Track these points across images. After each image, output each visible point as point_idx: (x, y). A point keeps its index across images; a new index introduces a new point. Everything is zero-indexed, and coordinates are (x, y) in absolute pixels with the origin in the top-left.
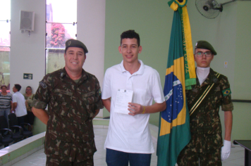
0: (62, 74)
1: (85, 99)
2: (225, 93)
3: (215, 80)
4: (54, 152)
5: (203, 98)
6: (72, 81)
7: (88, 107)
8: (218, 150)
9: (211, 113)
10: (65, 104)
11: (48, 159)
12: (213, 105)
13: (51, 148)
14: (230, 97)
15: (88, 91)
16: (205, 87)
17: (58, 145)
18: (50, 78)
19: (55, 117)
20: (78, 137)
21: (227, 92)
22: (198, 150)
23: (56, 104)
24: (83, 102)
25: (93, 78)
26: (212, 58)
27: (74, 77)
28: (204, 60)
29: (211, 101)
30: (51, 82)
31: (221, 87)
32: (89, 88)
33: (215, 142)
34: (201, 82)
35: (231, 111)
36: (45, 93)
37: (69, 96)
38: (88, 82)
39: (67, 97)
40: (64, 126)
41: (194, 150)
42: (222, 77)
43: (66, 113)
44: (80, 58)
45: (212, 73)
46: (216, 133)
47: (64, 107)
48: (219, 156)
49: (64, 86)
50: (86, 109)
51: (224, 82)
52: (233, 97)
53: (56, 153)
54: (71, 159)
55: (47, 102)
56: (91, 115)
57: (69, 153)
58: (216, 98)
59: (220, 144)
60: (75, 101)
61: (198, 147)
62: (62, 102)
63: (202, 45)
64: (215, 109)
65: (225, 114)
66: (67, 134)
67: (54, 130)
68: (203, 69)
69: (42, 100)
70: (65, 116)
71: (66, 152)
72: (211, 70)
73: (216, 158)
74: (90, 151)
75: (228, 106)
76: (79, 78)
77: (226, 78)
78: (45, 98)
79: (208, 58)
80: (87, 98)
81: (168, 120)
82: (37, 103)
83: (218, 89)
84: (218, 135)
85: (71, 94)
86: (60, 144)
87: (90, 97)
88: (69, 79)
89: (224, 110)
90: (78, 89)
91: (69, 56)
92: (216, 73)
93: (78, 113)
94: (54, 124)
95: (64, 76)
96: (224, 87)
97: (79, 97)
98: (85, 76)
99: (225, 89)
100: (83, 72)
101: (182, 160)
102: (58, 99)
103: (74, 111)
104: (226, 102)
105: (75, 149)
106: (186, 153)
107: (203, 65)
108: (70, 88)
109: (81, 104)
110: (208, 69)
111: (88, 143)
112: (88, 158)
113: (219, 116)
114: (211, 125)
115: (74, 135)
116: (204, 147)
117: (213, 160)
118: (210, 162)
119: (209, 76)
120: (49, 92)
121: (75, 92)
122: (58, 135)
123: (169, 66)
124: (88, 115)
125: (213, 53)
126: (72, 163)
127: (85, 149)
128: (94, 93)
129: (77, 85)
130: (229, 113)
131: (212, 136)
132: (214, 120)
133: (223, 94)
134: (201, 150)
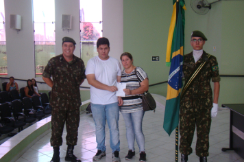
0: (61, 58)
1: (75, 73)
2: (214, 69)
3: (206, 59)
4: (56, 104)
5: (196, 73)
6: (67, 62)
7: (76, 78)
8: (208, 110)
9: (203, 83)
10: (62, 76)
13: (54, 102)
14: (218, 71)
15: (77, 69)
16: (198, 64)
17: (58, 100)
18: (53, 60)
20: (70, 96)
22: (194, 110)
24: (74, 75)
25: (80, 60)
26: (204, 43)
27: (68, 60)
28: (197, 45)
29: (203, 74)
30: (54, 62)
31: (211, 65)
32: (77, 67)
33: (206, 104)
34: (196, 61)
35: (219, 82)
37: (65, 72)
38: (77, 63)
39: (64, 72)
40: (62, 89)
41: (191, 110)
42: (212, 57)
43: (63, 81)
44: (71, 48)
45: (204, 54)
46: (207, 98)
48: (210, 114)
49: (62, 65)
50: (76, 80)
51: (213, 61)
52: (220, 73)
53: (57, 105)
57: (65, 105)
58: (207, 73)
59: (211, 106)
60: (69, 74)
61: (194, 108)
62: (60, 75)
63: (197, 34)
64: (207, 80)
65: (215, 85)
66: (64, 94)
67: (56, 91)
68: (198, 51)
69: (48, 73)
70: (63, 83)
71: (63, 105)
72: (204, 52)
74: (78, 105)
75: (216, 78)
76: (71, 60)
77: (215, 58)
79: (201, 44)
82: (45, 74)
83: (208, 66)
84: (209, 100)
85: (66, 70)
86: (60, 100)
87: (78, 72)
88: (65, 61)
89: (214, 81)
90: (71, 67)
91: (65, 48)
92: (208, 54)
93: (70, 82)
94: (56, 88)
95: (62, 60)
97: (71, 72)
98: (75, 59)
99: (214, 65)
100: (74, 56)
101: (183, 117)
102: (58, 73)
103: (68, 80)
104: (215, 75)
106: (185, 112)
108: (66, 66)
109: (72, 76)
110: (201, 51)
111: (76, 100)
113: (210, 86)
114: (203, 92)
115: (68, 95)
116: (198, 107)
117: (206, 117)
118: (204, 119)
119: (202, 56)
121: (69, 69)
122: (58, 95)
124: (77, 83)
125: (204, 39)
126: (67, 111)
128: (80, 69)
129: (70, 65)
130: (217, 83)
131: (204, 100)
132: (206, 88)
133: (212, 70)
134: (196, 110)
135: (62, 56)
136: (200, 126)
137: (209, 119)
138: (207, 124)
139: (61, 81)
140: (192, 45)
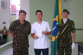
0: (18, 22)
1: (25, 30)
2: (73, 27)
3: (69, 22)
4: (15, 47)
5: (65, 28)
6: (21, 24)
7: (26, 32)
8: (70, 46)
9: (68, 33)
10: (19, 32)
11: (14, 49)
12: (69, 31)
13: (14, 46)
14: (74, 28)
15: (27, 27)
16: (66, 25)
17: (16, 45)
18: (14, 23)
19: (15, 36)
20: (23, 42)
21: (73, 26)
22: (64, 46)
23: (16, 32)
24: (25, 31)
25: (28, 23)
26: (68, 15)
27: (22, 23)
28: (65, 16)
29: (68, 29)
30: (14, 24)
32: (27, 26)
33: (70, 43)
36: (12, 28)
38: (27, 24)
39: (19, 29)
40: (18, 39)
41: (63, 46)
43: (19, 35)
44: (24, 16)
46: (70, 40)
47: (18, 32)
49: (18, 26)
50: (26, 33)
51: (72, 23)
53: (16, 48)
54: (21, 49)
55: (13, 30)
56: (28, 35)
57: (20, 48)
58: (70, 28)
59: (71, 44)
60: (22, 31)
62: (18, 31)
63: (65, 11)
64: (70, 32)
65: (73, 34)
66: (19, 41)
67: (15, 40)
68: (65, 19)
69: (11, 30)
70: (19, 36)
71: (19, 47)
72: (68, 19)
73: (70, 49)
76: (24, 23)
77: (73, 22)
78: (12, 29)
79: (67, 15)
80: (26, 29)
81: (54, 36)
82: (10, 31)
83: (70, 25)
84: (70, 41)
85: (21, 28)
86: (17, 45)
87: (27, 29)
88: (20, 23)
89: (73, 32)
90: (23, 27)
91: (20, 16)
92: (70, 20)
93: (23, 35)
94: (15, 38)
95: (19, 22)
96: (72, 25)
97: (23, 29)
98: (25, 22)
99: (73, 25)
100: (25, 21)
101: (59, 49)
102: (16, 30)
103: (22, 34)
104: (73, 30)
105: (22, 46)
106: (60, 47)
107: (65, 17)
108: (21, 26)
109: (24, 31)
110: (67, 19)
111: (27, 44)
112: (27, 49)
114: (68, 37)
115: (22, 42)
116: (66, 45)
117: (69, 49)
118: (68, 50)
119: (67, 21)
120: (14, 28)
121: (22, 28)
122: (16, 42)
123: (54, 18)
124: (27, 35)
125: (69, 13)
126: (21, 51)
127: (26, 46)
128: (28, 28)
129: (23, 25)
130: (74, 33)
131: (69, 41)
132: (69, 36)
133: (72, 27)
134: (65, 46)
135: (18, 20)
136: (67, 53)
137: (71, 50)
138: (70, 52)
139: (18, 34)
140: (63, 16)
